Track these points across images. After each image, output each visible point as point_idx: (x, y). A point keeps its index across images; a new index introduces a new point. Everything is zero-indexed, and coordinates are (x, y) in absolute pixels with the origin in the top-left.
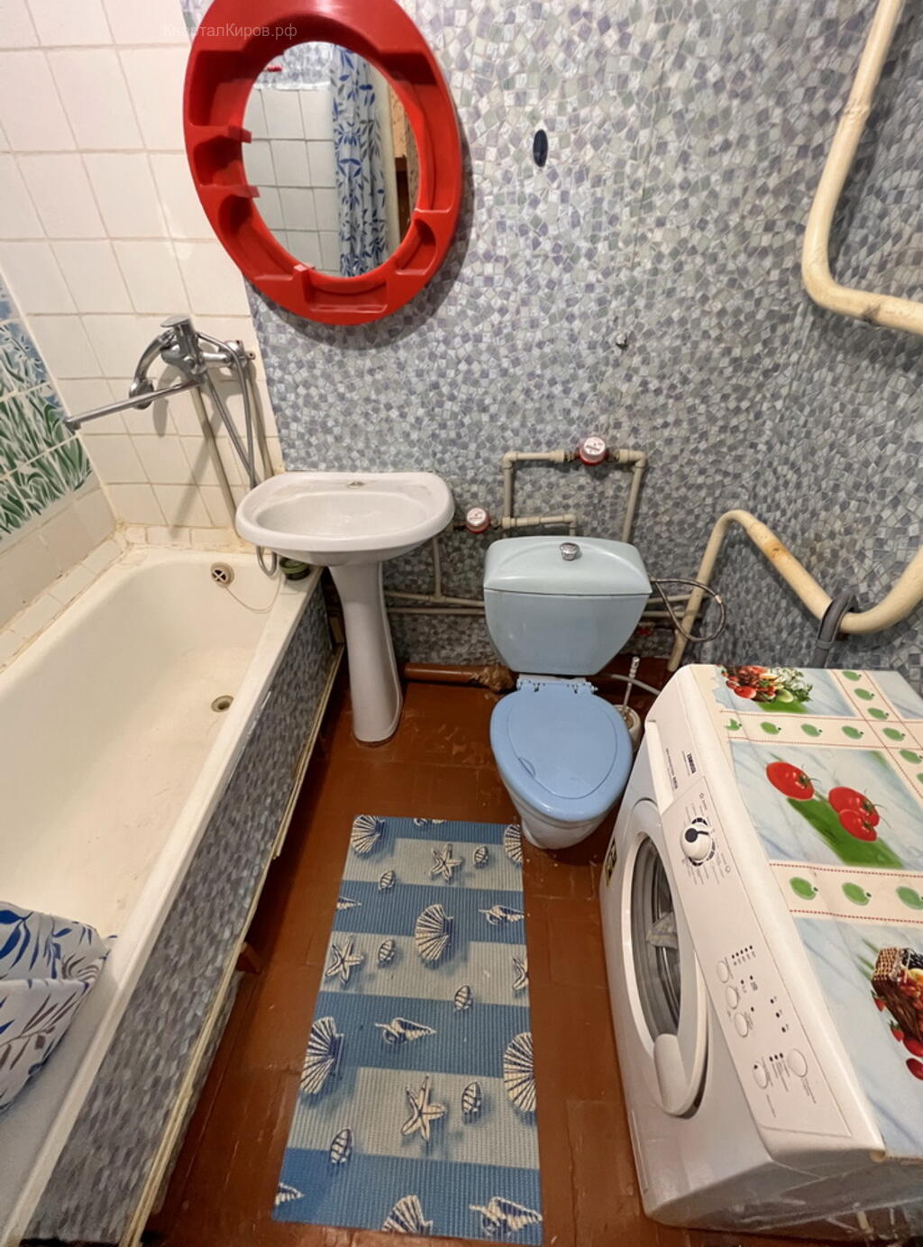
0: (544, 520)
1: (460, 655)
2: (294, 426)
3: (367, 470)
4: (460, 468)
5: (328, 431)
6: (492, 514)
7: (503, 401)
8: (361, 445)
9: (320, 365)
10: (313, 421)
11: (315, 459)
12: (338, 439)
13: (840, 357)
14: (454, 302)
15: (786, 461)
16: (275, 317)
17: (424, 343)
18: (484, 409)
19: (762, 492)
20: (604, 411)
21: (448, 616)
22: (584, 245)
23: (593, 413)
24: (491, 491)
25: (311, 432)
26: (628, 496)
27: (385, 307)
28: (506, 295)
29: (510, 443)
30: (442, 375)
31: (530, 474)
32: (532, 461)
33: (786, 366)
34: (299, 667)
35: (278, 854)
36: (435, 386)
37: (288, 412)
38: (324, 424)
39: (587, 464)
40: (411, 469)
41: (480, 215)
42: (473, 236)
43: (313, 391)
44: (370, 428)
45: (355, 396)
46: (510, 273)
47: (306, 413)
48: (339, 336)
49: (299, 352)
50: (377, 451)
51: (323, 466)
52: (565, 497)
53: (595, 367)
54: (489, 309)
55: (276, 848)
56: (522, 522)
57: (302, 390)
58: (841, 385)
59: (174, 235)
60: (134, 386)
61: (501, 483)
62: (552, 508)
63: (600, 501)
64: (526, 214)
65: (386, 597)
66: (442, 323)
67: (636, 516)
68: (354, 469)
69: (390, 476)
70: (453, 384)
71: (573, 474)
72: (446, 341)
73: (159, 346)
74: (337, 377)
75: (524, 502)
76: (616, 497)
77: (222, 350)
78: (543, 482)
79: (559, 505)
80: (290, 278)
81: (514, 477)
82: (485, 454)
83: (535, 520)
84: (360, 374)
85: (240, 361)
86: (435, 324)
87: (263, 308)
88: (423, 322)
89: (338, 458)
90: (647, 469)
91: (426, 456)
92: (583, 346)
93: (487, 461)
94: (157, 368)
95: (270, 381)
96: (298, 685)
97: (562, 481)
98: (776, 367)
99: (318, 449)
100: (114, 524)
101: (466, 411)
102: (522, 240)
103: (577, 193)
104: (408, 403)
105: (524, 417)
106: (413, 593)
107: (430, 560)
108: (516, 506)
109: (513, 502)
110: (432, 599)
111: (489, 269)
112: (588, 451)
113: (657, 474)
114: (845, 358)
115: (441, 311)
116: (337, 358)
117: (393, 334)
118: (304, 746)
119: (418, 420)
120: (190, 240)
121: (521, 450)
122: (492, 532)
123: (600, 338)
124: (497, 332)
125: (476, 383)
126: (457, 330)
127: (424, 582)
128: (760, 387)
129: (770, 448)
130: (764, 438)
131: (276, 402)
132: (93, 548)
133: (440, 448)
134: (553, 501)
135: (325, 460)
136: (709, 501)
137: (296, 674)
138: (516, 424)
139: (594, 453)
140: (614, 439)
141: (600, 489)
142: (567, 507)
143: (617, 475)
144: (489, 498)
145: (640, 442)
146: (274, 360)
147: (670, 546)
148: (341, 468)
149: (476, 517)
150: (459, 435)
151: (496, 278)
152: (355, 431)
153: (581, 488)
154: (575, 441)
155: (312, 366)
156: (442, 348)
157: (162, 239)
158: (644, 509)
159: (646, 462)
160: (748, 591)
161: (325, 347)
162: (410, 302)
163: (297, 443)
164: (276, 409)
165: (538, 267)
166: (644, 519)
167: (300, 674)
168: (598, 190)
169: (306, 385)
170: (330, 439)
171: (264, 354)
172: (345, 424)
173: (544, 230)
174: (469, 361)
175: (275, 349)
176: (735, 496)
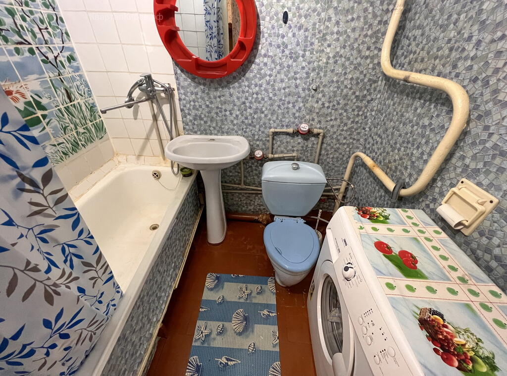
0: (284, 155)
1: (250, 210)
2: (188, 117)
3: (216, 135)
4: (252, 135)
5: (201, 119)
6: (264, 153)
7: (270, 109)
8: (214, 125)
9: (200, 94)
10: (196, 115)
11: (196, 130)
12: (206, 122)
13: (395, 96)
14: (252, 72)
15: (377, 134)
16: (183, 75)
17: (240, 87)
18: (263, 112)
19: (368, 146)
20: (308, 114)
21: (246, 193)
22: (301, 53)
23: (304, 115)
24: (264, 144)
25: (195, 119)
26: (317, 147)
27: (226, 72)
28: (271, 70)
29: (272, 125)
30: (247, 99)
31: (279, 138)
32: (280, 132)
33: (376, 99)
34: (187, 211)
35: (176, 287)
36: (244, 103)
37: (186, 111)
38: (200, 116)
39: (301, 134)
40: (233, 135)
41: (263, 40)
42: (260, 48)
43: (197, 104)
44: (218, 118)
45: (213, 106)
46: (273, 62)
47: (193, 112)
48: (208, 83)
49: (192, 89)
50: (221, 128)
51: (199, 133)
52: (292, 147)
53: (305, 98)
54: (266, 75)
55: (175, 285)
56: (276, 156)
57: (192, 103)
58: (396, 106)
59: (146, 44)
60: (127, 99)
61: (268, 141)
62: (288, 151)
63: (306, 149)
64: (280, 41)
65: (222, 185)
66: (247, 79)
67: (320, 154)
68: (211, 134)
69: (225, 137)
70: (251, 103)
71: (296, 138)
72: (249, 86)
73: (138, 85)
74: (206, 99)
75: (277, 149)
76: (312, 147)
77: (162, 87)
78: (285, 141)
79: (290, 150)
80: (190, 61)
81: (273, 139)
82: (262, 129)
83: (281, 155)
84: (215, 98)
85: (169, 91)
86: (245, 79)
87: (179, 71)
88: (240, 79)
89: (205, 130)
90: (324, 137)
91: (240, 130)
92: (300, 89)
93: (263, 132)
94: (137, 93)
95: (180, 100)
96: (186, 219)
97: (292, 141)
98: (372, 100)
99: (197, 125)
100: (114, 154)
101: (255, 113)
102: (278, 50)
103: (299, 34)
104: (233, 109)
105: (278, 116)
106: (232, 184)
107: (239, 171)
108: (274, 150)
109: (273, 148)
110: (240, 186)
111: (265, 60)
112: (302, 129)
113: (328, 139)
114: (397, 96)
115: (247, 75)
116: (206, 91)
117: (229, 83)
118: (188, 244)
119: (237, 116)
120: (152, 46)
121: (276, 128)
122: (264, 160)
123: (307, 87)
124: (268, 83)
125: (259, 102)
126: (253, 82)
127: (237, 180)
128: (366, 107)
129: (370, 129)
130: (368, 126)
131: (182, 107)
132: (105, 163)
133: (245, 127)
134: (288, 149)
135: (200, 131)
136: (348, 149)
137: (185, 214)
138: (275, 118)
139: (304, 130)
140: (312, 125)
141: (306, 144)
142: (293, 151)
143: (313, 139)
144: (264, 147)
145: (322, 126)
146: (182, 91)
147: (333, 167)
148: (206, 134)
149: (259, 154)
150: (252, 122)
151: (268, 63)
152: (212, 120)
153: (299, 143)
154: (297, 125)
155: (197, 94)
156: (247, 88)
157: (142, 45)
158: (323, 152)
159: (324, 134)
160: (363, 184)
161: (202, 87)
162: (235, 71)
163: (189, 123)
164: (182, 110)
165: (284, 60)
166: (323, 156)
167: (187, 214)
168: (306, 33)
169: (194, 101)
170: (202, 122)
171: (178, 89)
172: (208, 116)
173: (286, 47)
174: (257, 94)
175: (182, 87)
176: (358, 148)
